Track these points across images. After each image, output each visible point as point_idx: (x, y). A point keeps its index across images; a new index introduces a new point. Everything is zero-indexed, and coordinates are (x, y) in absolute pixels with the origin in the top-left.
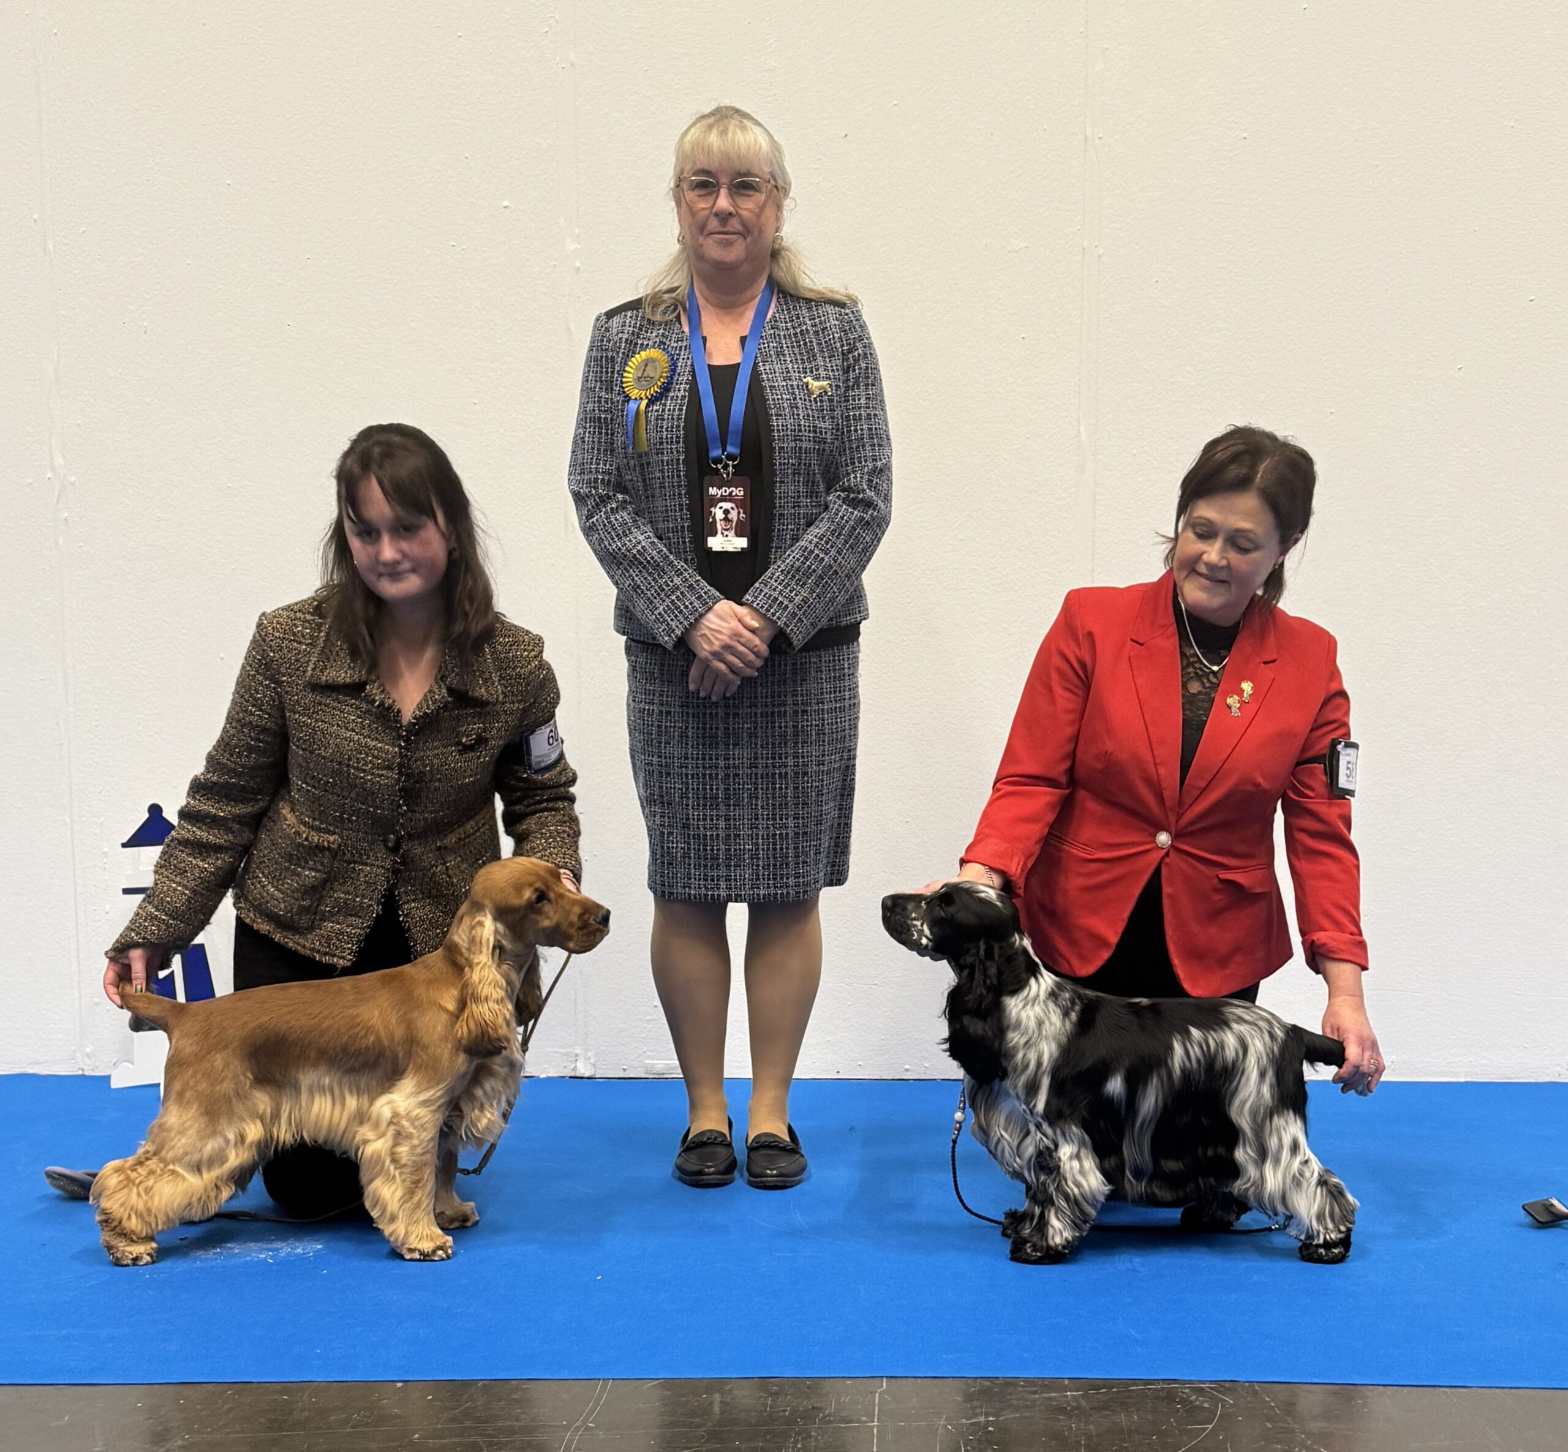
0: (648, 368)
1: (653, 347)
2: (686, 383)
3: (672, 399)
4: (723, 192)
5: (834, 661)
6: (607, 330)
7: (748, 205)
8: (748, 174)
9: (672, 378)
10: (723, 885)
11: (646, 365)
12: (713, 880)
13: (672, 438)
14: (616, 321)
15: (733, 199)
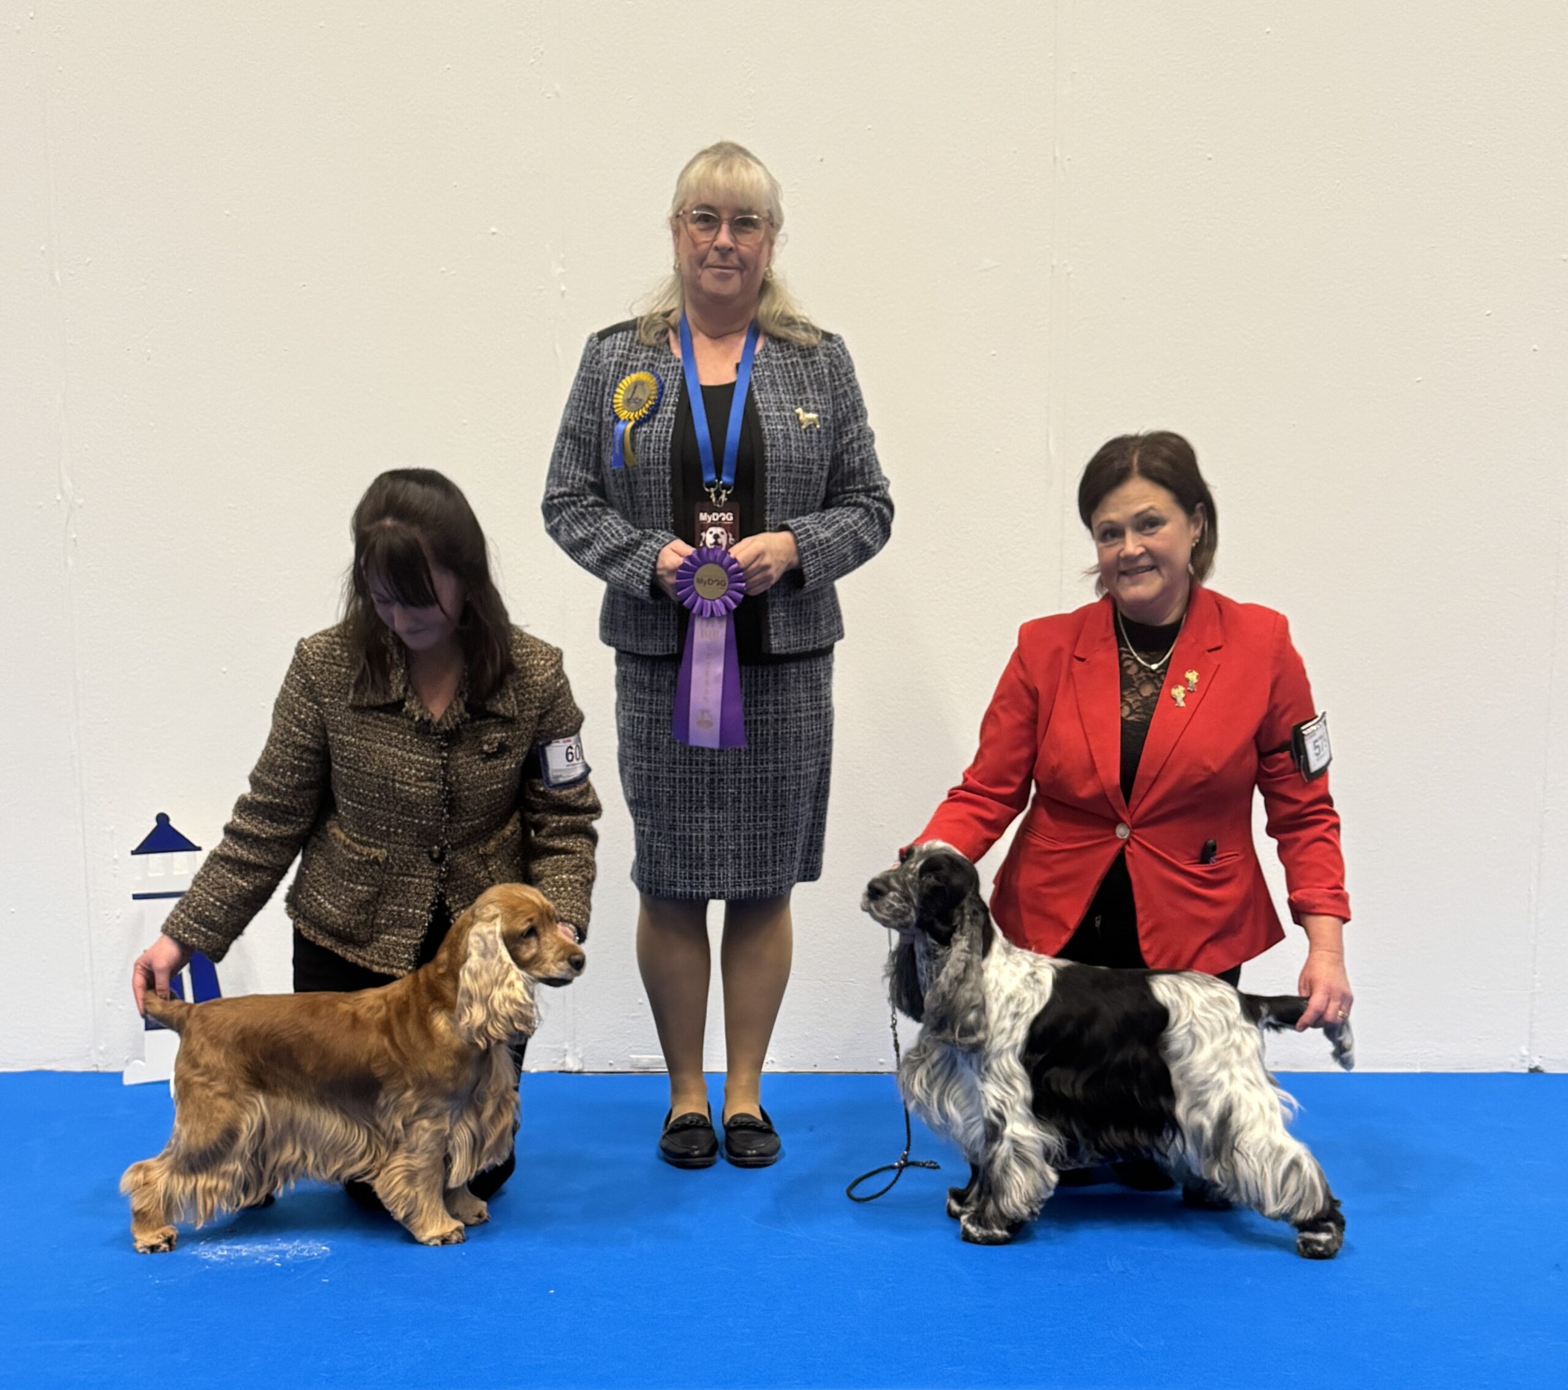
0: (638, 389)
1: (642, 369)
2: (673, 405)
3: (659, 421)
4: (725, 227)
5: (811, 672)
6: (598, 352)
7: (747, 243)
8: (750, 211)
9: (659, 400)
10: (707, 883)
11: (635, 387)
12: (697, 879)
13: (658, 459)
14: (607, 342)
15: (734, 236)
